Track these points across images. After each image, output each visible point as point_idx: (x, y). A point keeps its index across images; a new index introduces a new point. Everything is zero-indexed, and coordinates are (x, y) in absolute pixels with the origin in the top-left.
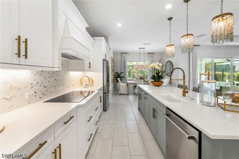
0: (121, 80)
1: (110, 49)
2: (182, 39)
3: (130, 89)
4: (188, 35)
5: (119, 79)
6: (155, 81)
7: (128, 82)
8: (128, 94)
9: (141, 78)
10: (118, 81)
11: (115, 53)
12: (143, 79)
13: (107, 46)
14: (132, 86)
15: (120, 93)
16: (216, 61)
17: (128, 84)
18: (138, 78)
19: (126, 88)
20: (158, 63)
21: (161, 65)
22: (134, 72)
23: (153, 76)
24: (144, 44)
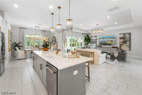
0: (19, 49)
1: (6, 23)
2: (57, 26)
3: (27, 55)
4: (59, 25)
5: (17, 48)
6: (44, 48)
7: (26, 50)
8: (25, 59)
9: (37, 46)
10: (16, 50)
11: (13, 27)
12: (38, 47)
13: (2, 19)
14: (30, 52)
15: (17, 59)
16: (74, 38)
17: (25, 51)
18: (34, 46)
19: (24, 54)
20: (46, 37)
21: (48, 38)
22: (32, 42)
23: (43, 45)
24: (39, 24)
